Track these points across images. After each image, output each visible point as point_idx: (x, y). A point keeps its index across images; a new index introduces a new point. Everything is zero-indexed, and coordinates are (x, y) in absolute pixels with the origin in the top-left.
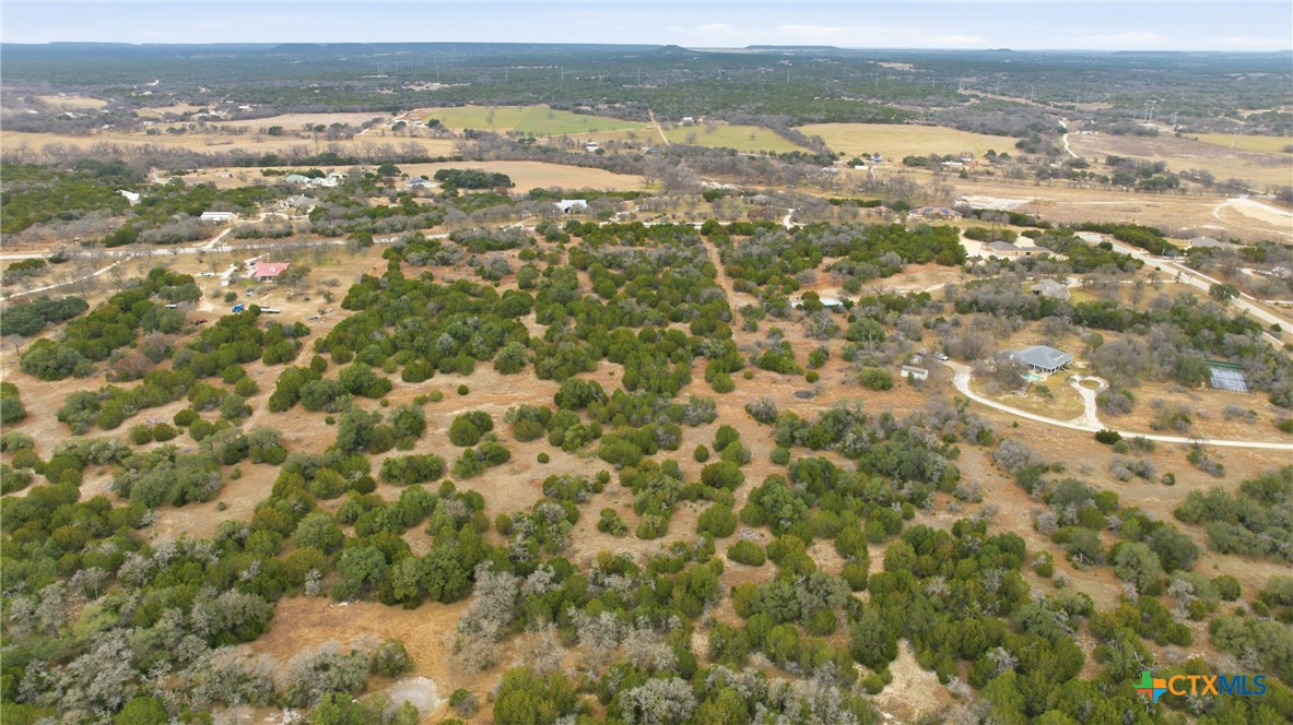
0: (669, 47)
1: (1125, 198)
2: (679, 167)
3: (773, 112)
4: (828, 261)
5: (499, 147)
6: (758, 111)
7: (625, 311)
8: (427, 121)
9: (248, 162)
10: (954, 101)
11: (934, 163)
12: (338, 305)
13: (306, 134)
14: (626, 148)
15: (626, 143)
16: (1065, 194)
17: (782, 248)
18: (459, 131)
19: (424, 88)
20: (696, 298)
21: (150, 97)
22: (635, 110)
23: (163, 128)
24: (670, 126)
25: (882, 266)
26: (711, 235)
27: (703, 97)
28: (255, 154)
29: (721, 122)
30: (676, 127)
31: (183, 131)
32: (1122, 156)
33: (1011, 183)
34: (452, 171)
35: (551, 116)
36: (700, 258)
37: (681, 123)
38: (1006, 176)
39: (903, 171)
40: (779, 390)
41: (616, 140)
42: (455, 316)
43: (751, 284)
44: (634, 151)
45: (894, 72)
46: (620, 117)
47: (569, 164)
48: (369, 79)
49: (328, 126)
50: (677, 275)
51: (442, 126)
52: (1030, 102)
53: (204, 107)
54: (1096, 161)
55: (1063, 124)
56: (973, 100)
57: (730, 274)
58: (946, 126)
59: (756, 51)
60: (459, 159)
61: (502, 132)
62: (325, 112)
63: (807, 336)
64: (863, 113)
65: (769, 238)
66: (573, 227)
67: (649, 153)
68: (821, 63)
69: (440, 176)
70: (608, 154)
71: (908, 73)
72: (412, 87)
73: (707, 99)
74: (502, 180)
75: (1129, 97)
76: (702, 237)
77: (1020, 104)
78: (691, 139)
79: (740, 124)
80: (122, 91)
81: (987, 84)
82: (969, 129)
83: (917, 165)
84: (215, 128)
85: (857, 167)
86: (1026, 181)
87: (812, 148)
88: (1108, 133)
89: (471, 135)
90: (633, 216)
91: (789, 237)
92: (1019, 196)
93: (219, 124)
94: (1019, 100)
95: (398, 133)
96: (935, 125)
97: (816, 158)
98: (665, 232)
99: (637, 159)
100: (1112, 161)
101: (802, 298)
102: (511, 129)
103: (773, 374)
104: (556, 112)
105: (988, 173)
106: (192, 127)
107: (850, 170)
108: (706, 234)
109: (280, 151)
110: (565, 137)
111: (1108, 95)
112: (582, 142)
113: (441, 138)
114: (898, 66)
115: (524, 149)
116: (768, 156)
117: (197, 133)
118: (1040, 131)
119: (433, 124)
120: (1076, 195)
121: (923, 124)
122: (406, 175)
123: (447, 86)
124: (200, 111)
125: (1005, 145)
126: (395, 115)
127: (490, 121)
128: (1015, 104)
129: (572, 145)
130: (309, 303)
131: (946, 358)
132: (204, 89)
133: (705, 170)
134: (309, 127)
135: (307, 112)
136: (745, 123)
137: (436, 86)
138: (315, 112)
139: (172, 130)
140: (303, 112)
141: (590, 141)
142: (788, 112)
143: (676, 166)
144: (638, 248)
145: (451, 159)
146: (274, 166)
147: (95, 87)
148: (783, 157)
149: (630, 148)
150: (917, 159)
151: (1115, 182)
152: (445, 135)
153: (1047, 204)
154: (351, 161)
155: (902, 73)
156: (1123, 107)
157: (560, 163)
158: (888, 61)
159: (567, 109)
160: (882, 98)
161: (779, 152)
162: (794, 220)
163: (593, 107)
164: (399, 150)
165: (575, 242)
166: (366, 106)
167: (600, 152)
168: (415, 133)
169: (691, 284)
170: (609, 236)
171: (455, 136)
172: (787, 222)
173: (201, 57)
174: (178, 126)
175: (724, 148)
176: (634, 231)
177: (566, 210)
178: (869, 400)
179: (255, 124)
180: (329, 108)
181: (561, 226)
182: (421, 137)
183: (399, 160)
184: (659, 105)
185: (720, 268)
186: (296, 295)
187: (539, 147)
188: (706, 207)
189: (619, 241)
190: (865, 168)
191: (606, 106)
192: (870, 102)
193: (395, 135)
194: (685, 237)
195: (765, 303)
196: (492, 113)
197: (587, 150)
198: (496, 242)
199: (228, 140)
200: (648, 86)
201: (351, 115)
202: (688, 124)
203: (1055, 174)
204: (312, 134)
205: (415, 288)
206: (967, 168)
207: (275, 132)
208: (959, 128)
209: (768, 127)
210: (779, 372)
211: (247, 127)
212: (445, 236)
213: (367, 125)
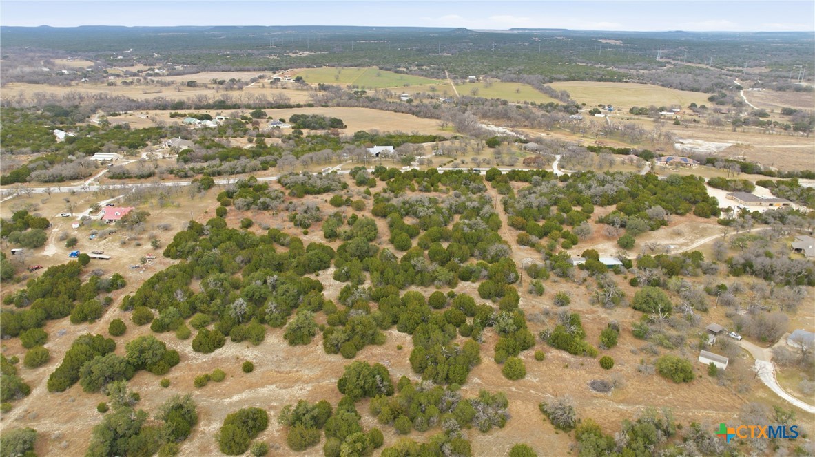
0: (460, 29)
1: (806, 142)
2: (466, 114)
3: (531, 73)
4: (599, 211)
5: (340, 97)
6: (520, 72)
7: (417, 269)
8: (294, 78)
9: (164, 106)
10: (656, 66)
11: (653, 113)
12: (161, 251)
13: (213, 86)
14: (428, 98)
15: (429, 95)
16: (758, 139)
17: (557, 198)
18: (315, 85)
19: (298, 55)
20: (483, 254)
21: (121, 60)
22: (436, 71)
23: (119, 81)
24: (460, 82)
25: (650, 219)
26: (494, 181)
27: (483, 62)
28: (171, 100)
29: (495, 79)
30: (464, 83)
31: (132, 83)
32: (793, 108)
33: (714, 129)
34: (303, 116)
35: (379, 75)
36: (486, 209)
37: (467, 80)
38: (709, 123)
39: (631, 119)
40: (573, 377)
41: (421, 92)
42: (256, 274)
43: (534, 238)
44: (434, 101)
45: (609, 45)
46: (426, 76)
47: (388, 110)
48: (263, 49)
49: (227, 81)
50: (466, 229)
51: (304, 81)
52: (708, 67)
53: (152, 67)
54: (772, 112)
55: (737, 82)
56: (668, 66)
57: (513, 225)
58: (654, 84)
59: (516, 32)
60: (311, 106)
61: (344, 87)
62: (229, 71)
63: (593, 303)
64: (594, 74)
65: (544, 187)
66: (380, 172)
67: (444, 102)
68: (560, 40)
69: (294, 119)
70: (415, 103)
71: (620, 47)
72: (290, 54)
73: (485, 64)
74: (337, 124)
75: (780, 63)
76: (486, 183)
77: (703, 69)
78: (474, 93)
79: (508, 81)
80: (105, 56)
81: (675, 54)
82: (671, 87)
83: (640, 114)
84: (153, 81)
85: (596, 115)
86: (726, 128)
87: (561, 100)
88: (773, 89)
89: (322, 88)
90: (430, 162)
91: (560, 184)
92: (721, 140)
93: (155, 79)
94: (701, 66)
95: (274, 86)
96: (645, 83)
97: (566, 108)
98: (457, 179)
99: (436, 107)
100: (787, 112)
101: (583, 256)
102: (350, 84)
103: (565, 355)
104: (383, 72)
105: (695, 121)
106: (139, 81)
107: (591, 117)
108: (490, 181)
109: (189, 99)
110: (386, 90)
111: (764, 62)
112: (398, 94)
113: (302, 90)
114: (612, 42)
115: (357, 98)
116: (530, 105)
117: (141, 85)
118: (722, 88)
119: (298, 79)
120: (766, 139)
121: (637, 83)
122: (270, 118)
123: (313, 53)
124: (149, 70)
125: (701, 99)
126: (274, 73)
127: (337, 78)
128: (699, 68)
129: (390, 96)
130: (139, 249)
131: (740, 337)
132: (156, 55)
133: (484, 116)
134: (215, 81)
135: (218, 71)
136: (512, 81)
137: (306, 53)
138: (223, 71)
139: (124, 83)
140: (215, 71)
141: (404, 93)
142: (541, 73)
143: (464, 113)
144: (432, 195)
145: (305, 106)
146: (182, 109)
147: (91, 54)
148: (541, 106)
149: (431, 98)
150: (640, 110)
151: (796, 129)
152: (305, 87)
153: (748, 147)
154: (235, 107)
155: (615, 47)
156: (778, 70)
157: (381, 109)
158: (605, 39)
159: (390, 70)
160: (605, 63)
161: (538, 102)
162: (561, 167)
163: (407, 69)
164: (270, 99)
165: (381, 185)
166: (257, 67)
167: (410, 101)
168: (285, 86)
169: (479, 239)
170: (408, 181)
171: (311, 89)
172: (555, 169)
173: (165, 34)
174: (129, 79)
175: (498, 100)
176: (430, 178)
177: (377, 155)
178: (671, 397)
179: (179, 79)
180: (233, 69)
181: (371, 170)
182: (289, 89)
183: (269, 106)
184: (452, 67)
185: (503, 218)
186: (131, 239)
187: (367, 98)
188: (488, 153)
189: (416, 186)
190: (602, 116)
191: (416, 68)
192: (597, 66)
193: (271, 87)
194: (472, 185)
195: (548, 262)
196: (339, 72)
197: (401, 100)
198: (314, 187)
199: (158, 90)
200: (445, 54)
201: (246, 73)
202: (472, 81)
203: (746, 122)
204: (215, 86)
205: (229, 239)
206: (678, 116)
207: (192, 84)
208: (663, 86)
209: (528, 83)
210: (570, 353)
211: (174, 81)
212: (274, 178)
213: (254, 80)
